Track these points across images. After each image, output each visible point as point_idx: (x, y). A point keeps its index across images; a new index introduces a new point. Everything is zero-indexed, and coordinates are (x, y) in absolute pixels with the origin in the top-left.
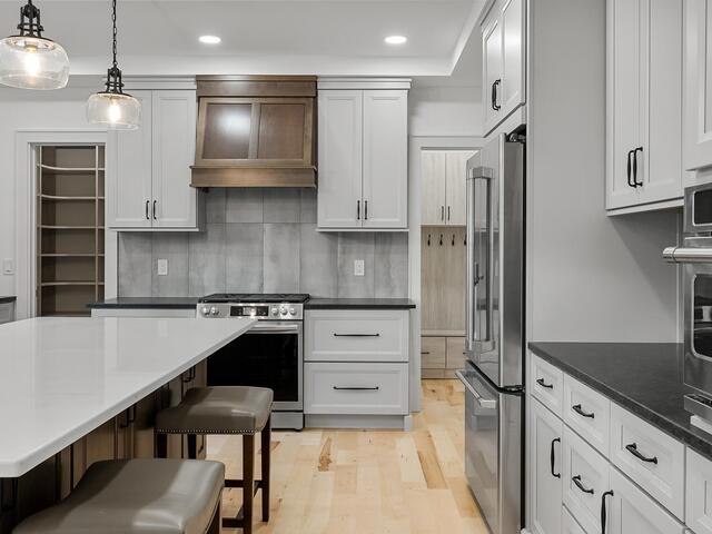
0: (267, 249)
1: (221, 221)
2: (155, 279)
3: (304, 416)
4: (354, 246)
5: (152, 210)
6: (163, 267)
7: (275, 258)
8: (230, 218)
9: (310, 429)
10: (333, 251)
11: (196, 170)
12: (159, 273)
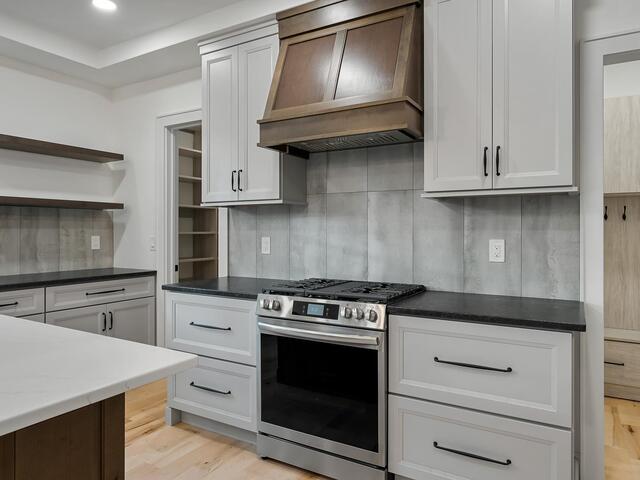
0: (372, 225)
1: (321, 191)
2: (260, 258)
5: (237, 180)
6: (266, 245)
7: (382, 235)
8: (331, 187)
10: (458, 228)
12: (263, 252)
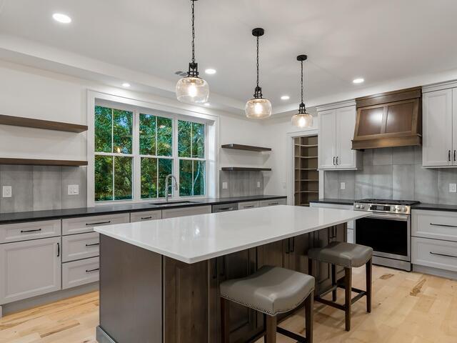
0: (395, 178)
1: (370, 165)
2: (340, 190)
3: (412, 265)
4: (450, 175)
5: (336, 161)
6: (343, 186)
7: (399, 182)
8: (375, 163)
9: (415, 272)
10: (435, 179)
11: (354, 142)
12: (341, 188)
